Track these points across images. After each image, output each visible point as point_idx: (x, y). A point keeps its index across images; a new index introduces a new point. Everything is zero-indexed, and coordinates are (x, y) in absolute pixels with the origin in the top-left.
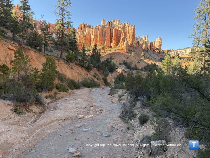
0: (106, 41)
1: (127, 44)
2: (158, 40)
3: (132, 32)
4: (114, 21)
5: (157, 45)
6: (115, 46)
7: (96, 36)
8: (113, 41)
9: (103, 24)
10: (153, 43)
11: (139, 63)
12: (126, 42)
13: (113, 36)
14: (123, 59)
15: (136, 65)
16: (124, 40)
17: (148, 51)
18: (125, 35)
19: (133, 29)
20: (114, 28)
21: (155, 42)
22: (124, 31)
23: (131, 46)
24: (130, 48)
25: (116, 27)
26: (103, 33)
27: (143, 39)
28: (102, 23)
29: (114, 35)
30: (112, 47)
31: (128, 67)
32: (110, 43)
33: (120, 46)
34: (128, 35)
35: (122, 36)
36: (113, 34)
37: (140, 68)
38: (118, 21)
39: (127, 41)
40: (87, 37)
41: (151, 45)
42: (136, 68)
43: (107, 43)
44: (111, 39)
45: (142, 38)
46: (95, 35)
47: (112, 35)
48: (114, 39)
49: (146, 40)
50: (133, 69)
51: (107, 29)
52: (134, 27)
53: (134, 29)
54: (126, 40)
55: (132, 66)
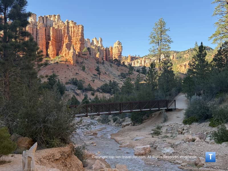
1: (74, 53)
2: (116, 45)
3: (80, 34)
4: (50, 16)
5: (115, 53)
6: (54, 54)
8: (51, 48)
9: (33, 20)
10: (110, 49)
11: (94, 81)
12: (72, 50)
13: (50, 40)
14: (71, 75)
15: (89, 85)
16: (68, 47)
17: (103, 63)
18: (70, 39)
19: (80, 31)
20: (51, 28)
21: (112, 48)
22: (68, 33)
23: (79, 56)
25: (54, 26)
26: (33, 34)
27: (95, 43)
28: (31, 19)
29: (51, 38)
30: (50, 56)
31: (80, 88)
32: (45, 50)
33: (64, 55)
34: (74, 39)
35: (66, 41)
36: (49, 36)
37: (95, 88)
38: (56, 17)
39: (74, 49)
41: (107, 52)
42: (90, 89)
44: (47, 44)
45: (93, 41)
47: (48, 38)
48: (52, 45)
49: (99, 45)
50: (86, 90)
51: (40, 28)
52: (83, 27)
53: (83, 30)
54: (72, 48)
55: (85, 85)
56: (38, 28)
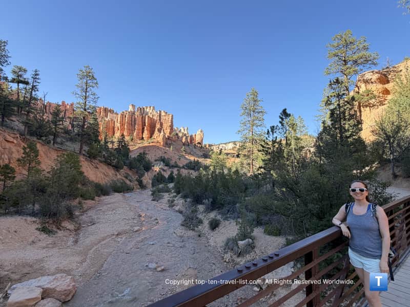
0: (136, 131)
1: (164, 136)
2: (198, 132)
3: (170, 121)
4: (147, 108)
5: (198, 139)
6: (148, 137)
7: (122, 124)
8: (146, 132)
9: (132, 110)
10: (194, 136)
11: (180, 159)
12: (162, 133)
13: (145, 125)
14: (159, 154)
15: (176, 162)
16: (159, 131)
17: (188, 145)
18: (161, 125)
19: (170, 119)
20: (147, 116)
21: (195, 135)
22: (160, 120)
23: (169, 138)
24: (168, 141)
25: (149, 115)
26: (132, 121)
27: (182, 131)
28: (130, 109)
29: (146, 124)
30: (145, 139)
31: (167, 165)
32: (141, 134)
33: (155, 137)
34: (165, 126)
35: (158, 126)
36: (145, 123)
37: (181, 166)
38: (152, 108)
39: (164, 133)
40: (109, 124)
41: (192, 139)
42: (176, 166)
43: (137, 133)
44: (143, 129)
45: (181, 130)
46: (120, 123)
47: (144, 124)
48: (147, 130)
49: (186, 132)
50: (173, 167)
51: (137, 116)
52: (172, 116)
53: (172, 118)
54: (162, 131)
55: (172, 163)
56: (136, 117)
